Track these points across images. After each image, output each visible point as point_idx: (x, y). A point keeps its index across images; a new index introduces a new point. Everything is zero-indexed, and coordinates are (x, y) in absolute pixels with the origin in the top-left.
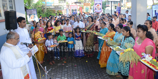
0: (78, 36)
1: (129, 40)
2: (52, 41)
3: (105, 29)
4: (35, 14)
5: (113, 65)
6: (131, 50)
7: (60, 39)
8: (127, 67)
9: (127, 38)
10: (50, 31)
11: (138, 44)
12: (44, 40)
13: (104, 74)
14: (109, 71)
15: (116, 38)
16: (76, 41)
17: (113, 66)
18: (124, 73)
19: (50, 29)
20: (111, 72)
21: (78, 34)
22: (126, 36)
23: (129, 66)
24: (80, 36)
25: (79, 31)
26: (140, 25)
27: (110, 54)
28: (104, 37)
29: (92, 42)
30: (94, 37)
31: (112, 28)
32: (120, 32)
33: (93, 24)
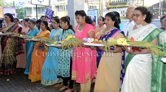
1: (68, 32)
3: (35, 30)
5: (49, 72)
6: (73, 37)
8: (68, 66)
9: (66, 31)
11: (79, 32)
13: (37, 87)
14: (45, 80)
15: (52, 36)
17: (49, 74)
18: (64, 74)
20: (48, 81)
22: (65, 29)
23: (70, 64)
26: (77, 11)
27: (44, 61)
28: (35, 38)
29: (13, 52)
30: (15, 44)
31: (46, 27)
32: (56, 28)
33: (14, 25)
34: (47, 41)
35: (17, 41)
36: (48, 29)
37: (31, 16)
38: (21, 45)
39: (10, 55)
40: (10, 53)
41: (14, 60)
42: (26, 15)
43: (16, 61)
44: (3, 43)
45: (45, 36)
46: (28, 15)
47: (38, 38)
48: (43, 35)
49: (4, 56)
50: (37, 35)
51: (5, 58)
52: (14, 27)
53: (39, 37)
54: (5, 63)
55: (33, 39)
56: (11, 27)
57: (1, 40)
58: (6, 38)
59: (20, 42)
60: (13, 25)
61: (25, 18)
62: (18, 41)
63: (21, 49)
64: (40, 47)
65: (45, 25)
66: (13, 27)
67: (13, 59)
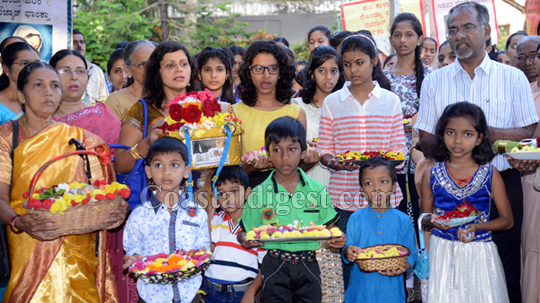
0: (459, 194)
2: (183, 216)
4: (50, 27)
7: (268, 215)
10: (193, 126)
12: (109, 198)
16: (439, 244)
19: (192, 108)
21: (462, 178)
24: (481, 201)
25: (470, 142)
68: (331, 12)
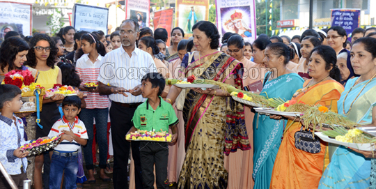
3: (289, 80)
28: (286, 105)
29: (218, 147)
30: (225, 120)
31: (327, 68)
32: (367, 73)
33: (220, 57)
34: (327, 123)
35: (229, 108)
36: (336, 75)
37: (291, 27)
38: (238, 123)
39: (207, 157)
40: (207, 148)
41: (221, 172)
42: (279, 23)
43: (227, 178)
44: (190, 114)
45: (323, 101)
46: (286, 24)
47: (297, 109)
48: (317, 98)
49: (191, 158)
50: (295, 94)
51: (193, 165)
52: (219, 66)
53: (302, 104)
54: (191, 180)
55: (281, 110)
56: (212, 65)
57: (185, 104)
58: (197, 100)
59: (237, 113)
60: (216, 57)
61: (273, 32)
62: (232, 108)
63: (239, 135)
64: (302, 138)
65: (325, 60)
66: (217, 65)
67: (216, 170)
68: (45, 15)
